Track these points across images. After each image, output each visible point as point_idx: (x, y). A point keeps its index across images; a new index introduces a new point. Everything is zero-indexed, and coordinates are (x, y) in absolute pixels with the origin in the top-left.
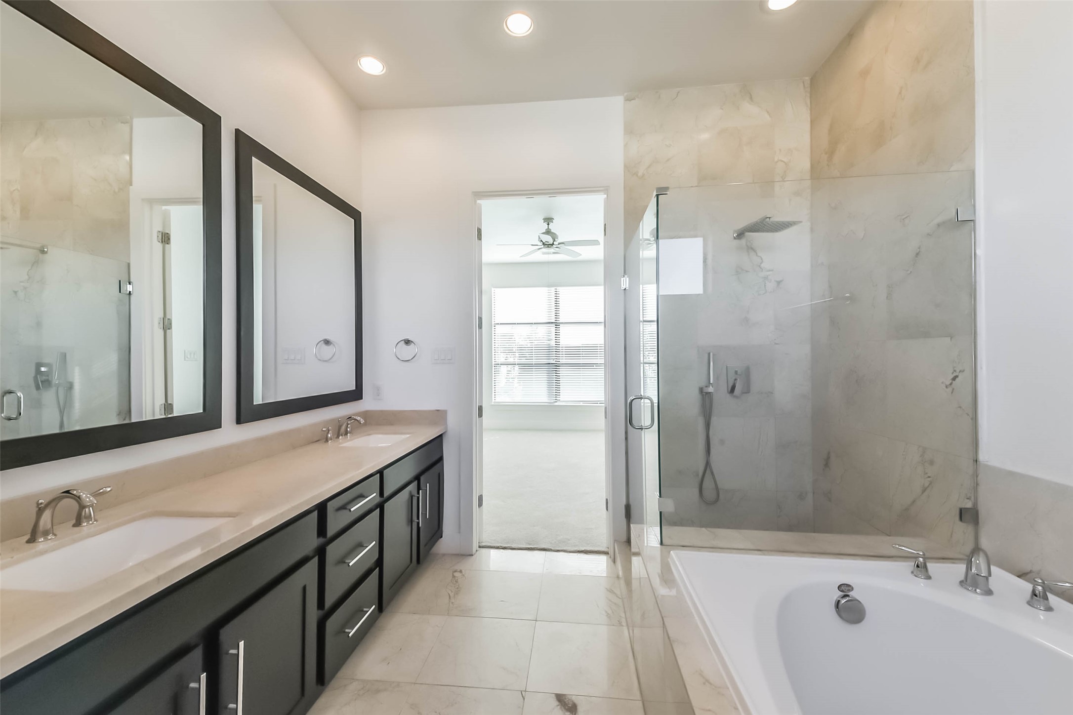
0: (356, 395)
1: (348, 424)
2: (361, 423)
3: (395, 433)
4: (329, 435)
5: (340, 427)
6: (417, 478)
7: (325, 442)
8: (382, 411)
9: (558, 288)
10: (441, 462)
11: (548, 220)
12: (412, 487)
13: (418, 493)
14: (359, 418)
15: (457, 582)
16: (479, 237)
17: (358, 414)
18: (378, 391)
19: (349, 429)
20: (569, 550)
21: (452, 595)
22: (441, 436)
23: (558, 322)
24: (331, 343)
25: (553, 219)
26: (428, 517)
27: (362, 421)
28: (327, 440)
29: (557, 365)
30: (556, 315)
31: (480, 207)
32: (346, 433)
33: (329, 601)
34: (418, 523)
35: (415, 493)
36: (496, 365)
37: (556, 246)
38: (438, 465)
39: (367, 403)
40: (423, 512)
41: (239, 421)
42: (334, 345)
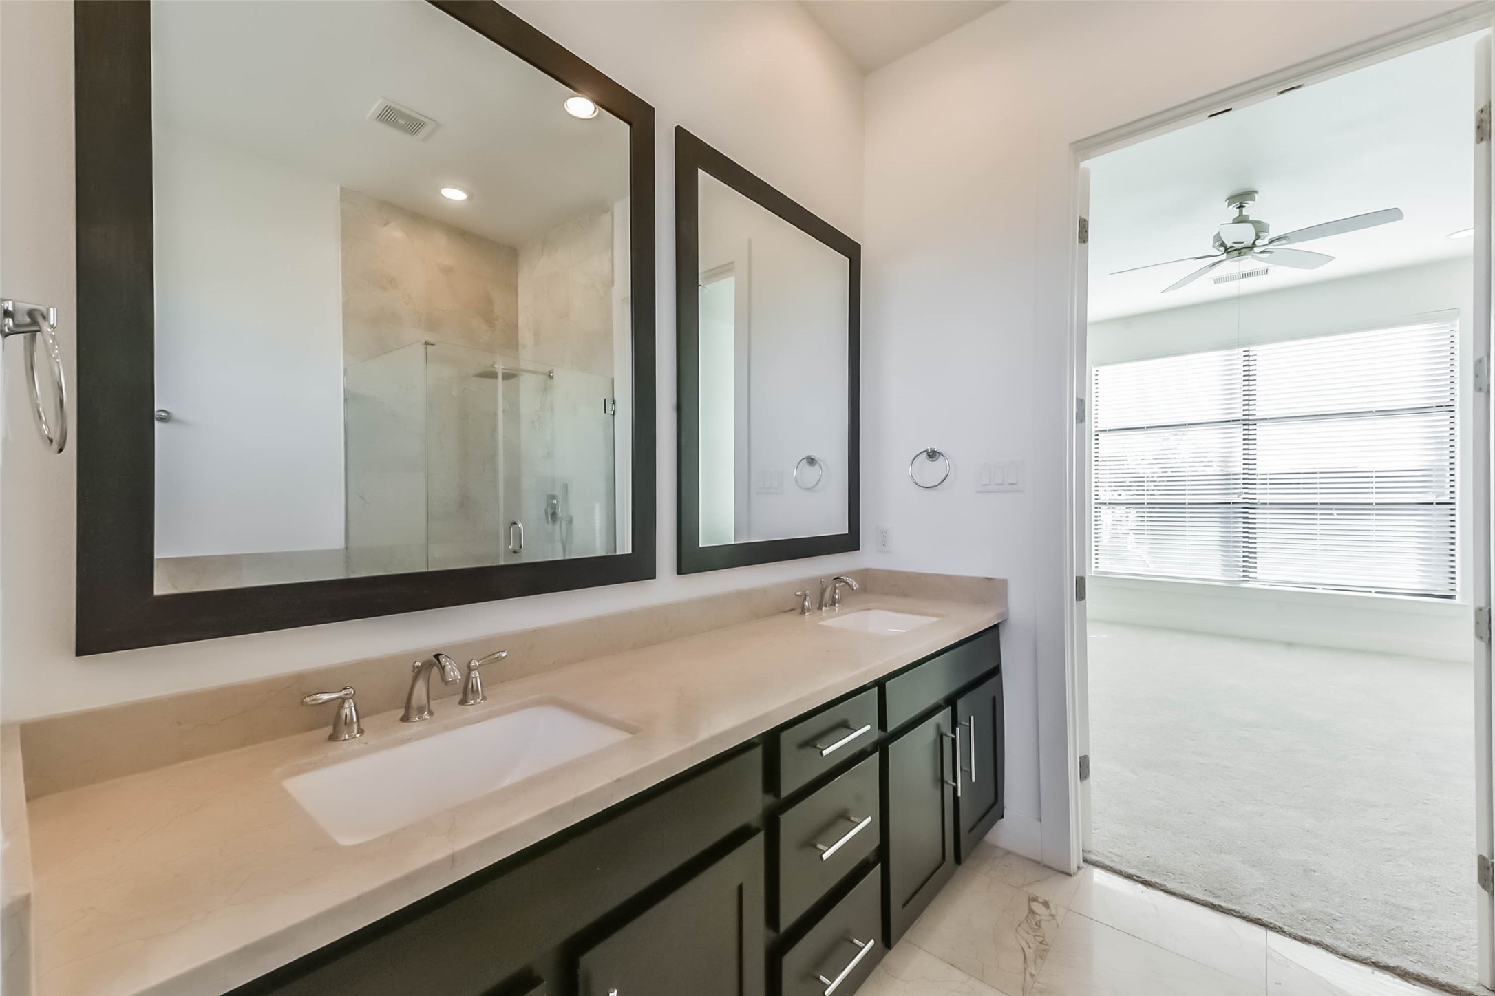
0: (849, 542)
1: (836, 588)
2: (853, 589)
3: (911, 612)
4: (807, 604)
5: (823, 591)
6: (951, 701)
7: (801, 614)
8: (890, 572)
9: (1251, 349)
10: (999, 675)
11: (1241, 198)
12: (943, 717)
13: (954, 732)
14: (850, 581)
15: (1038, 925)
16: (1083, 237)
17: (849, 574)
18: (883, 537)
19: (837, 597)
20: (1341, 951)
21: (1030, 953)
22: (996, 627)
23: (1251, 418)
24: (816, 462)
25: (1256, 192)
26: (973, 780)
27: (856, 586)
28: (803, 611)
29: (1248, 507)
30: (1247, 403)
31: (1087, 173)
32: (833, 603)
33: (788, 919)
34: (955, 789)
35: (947, 729)
36: (1098, 506)
37: (1261, 249)
38: (993, 680)
39: (867, 558)
40: (964, 768)
41: (681, 570)
42: (820, 466)
